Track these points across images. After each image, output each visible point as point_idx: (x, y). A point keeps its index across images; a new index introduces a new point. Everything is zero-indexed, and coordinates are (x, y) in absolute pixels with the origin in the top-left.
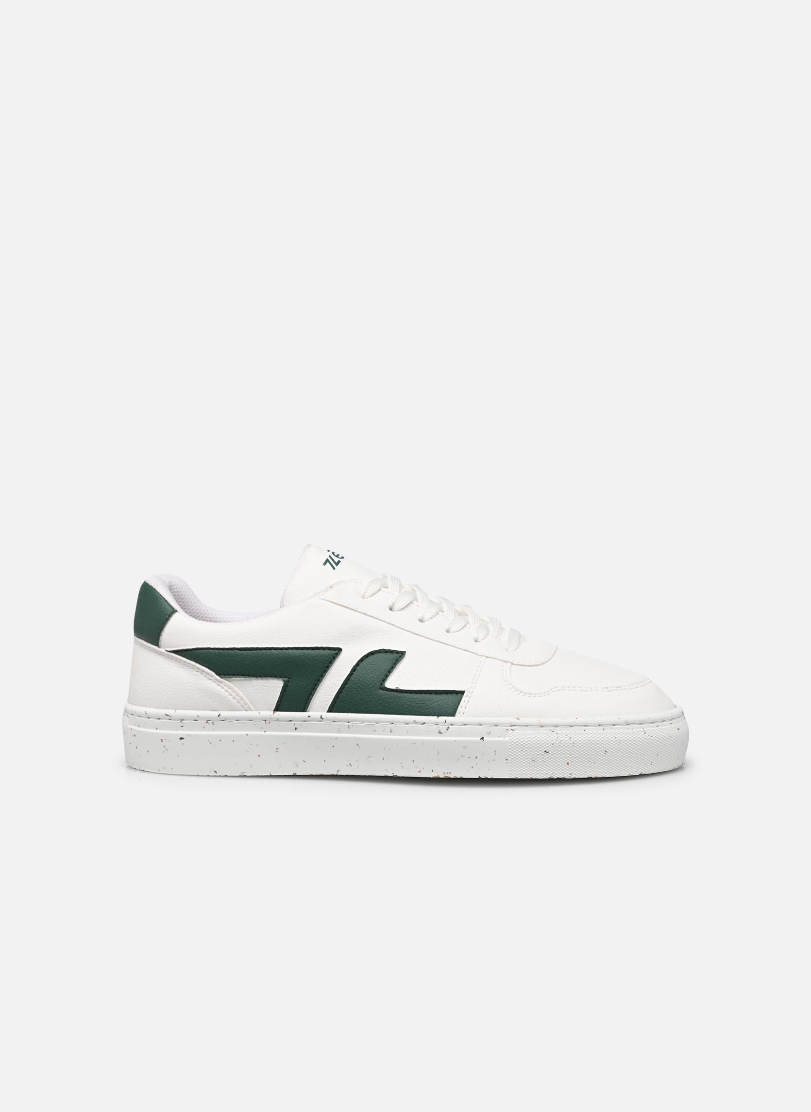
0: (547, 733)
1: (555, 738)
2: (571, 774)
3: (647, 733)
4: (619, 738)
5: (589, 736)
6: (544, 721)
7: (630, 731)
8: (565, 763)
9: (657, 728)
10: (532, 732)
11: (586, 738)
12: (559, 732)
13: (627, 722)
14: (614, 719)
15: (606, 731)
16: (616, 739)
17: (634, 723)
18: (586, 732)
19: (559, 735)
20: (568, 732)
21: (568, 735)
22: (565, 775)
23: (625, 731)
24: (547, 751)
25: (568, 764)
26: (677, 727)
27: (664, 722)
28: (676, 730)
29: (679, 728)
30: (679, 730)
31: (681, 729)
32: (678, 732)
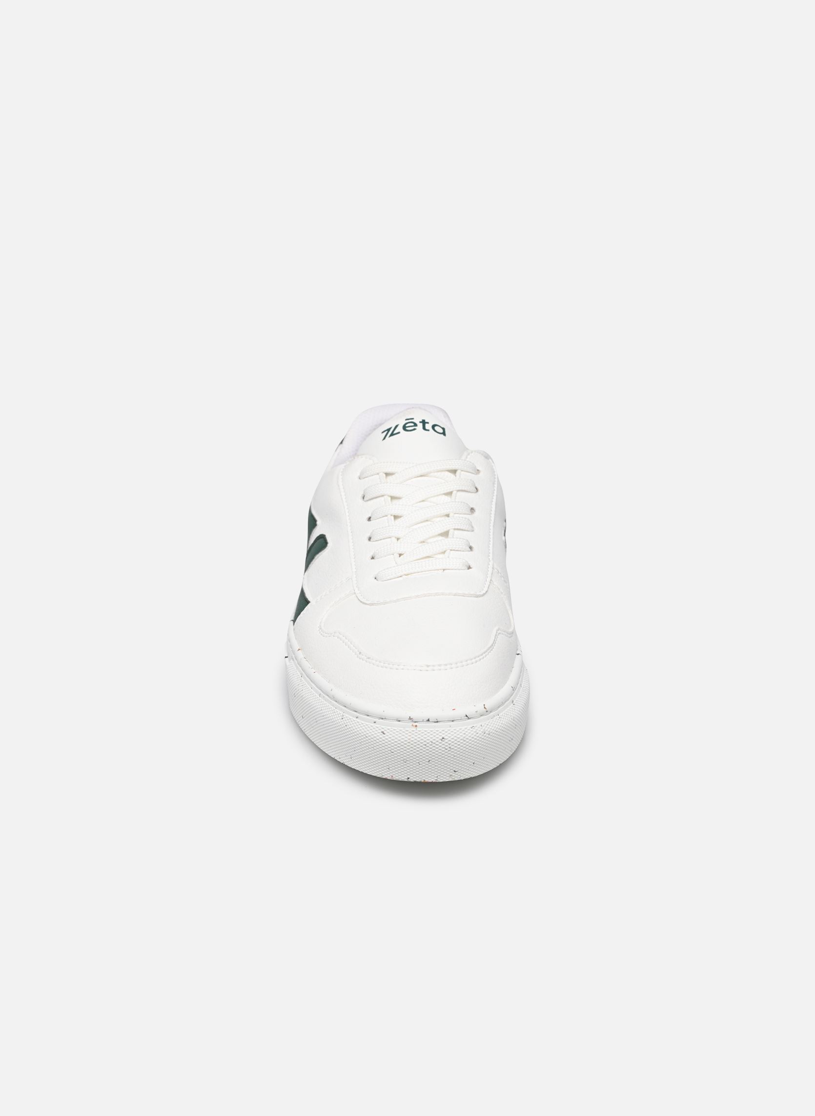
26: (383, 730)
27: (368, 717)
28: (379, 733)
29: (385, 732)
30: (384, 735)
31: (388, 734)
32: (381, 736)
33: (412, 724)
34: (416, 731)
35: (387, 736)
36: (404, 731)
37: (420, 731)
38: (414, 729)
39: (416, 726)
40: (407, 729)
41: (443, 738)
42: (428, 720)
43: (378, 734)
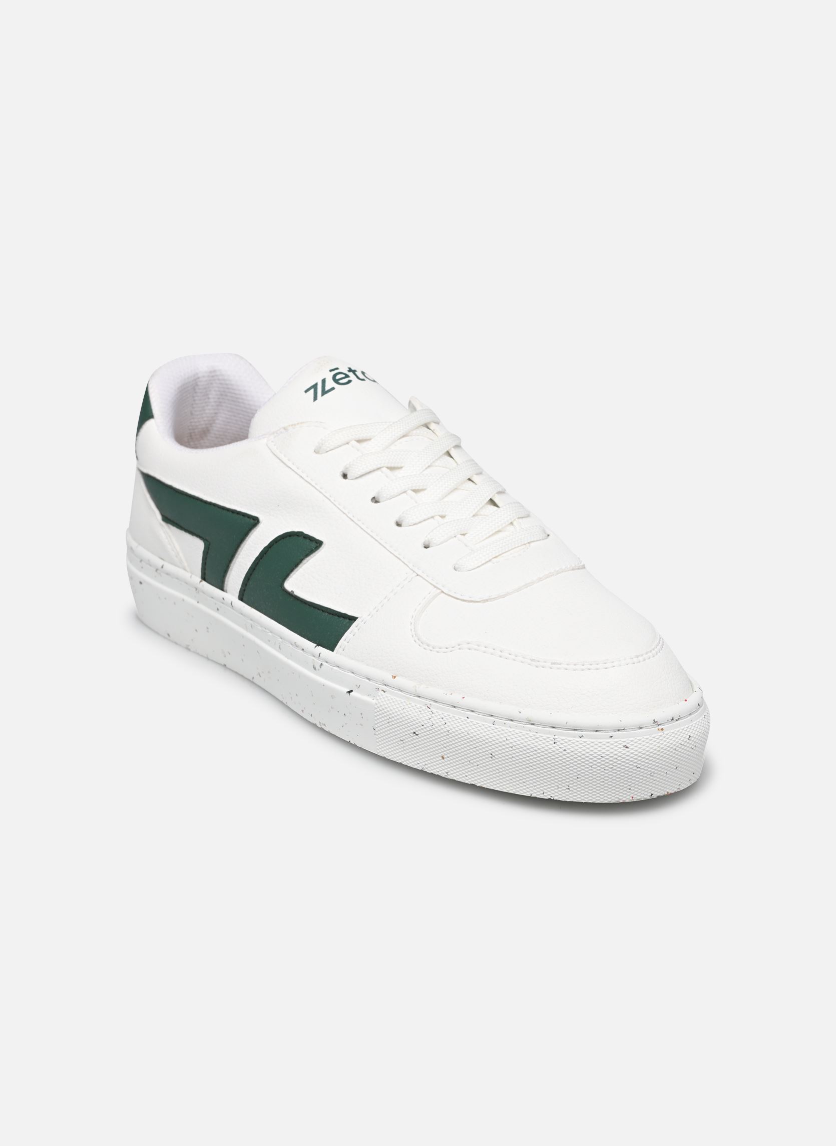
0: (421, 707)
1: (427, 718)
2: (447, 773)
3: (558, 743)
4: (511, 741)
5: (470, 728)
6: (422, 689)
7: (531, 734)
8: (440, 756)
9: (579, 739)
10: (403, 701)
11: (466, 729)
12: (434, 711)
13: (530, 721)
14: (513, 711)
15: (497, 727)
16: (507, 742)
17: (541, 724)
18: (469, 720)
19: (433, 715)
20: (446, 714)
21: (444, 719)
22: (440, 772)
23: (524, 733)
24: (417, 733)
25: (443, 758)
26: (624, 744)
27: (597, 733)
28: (620, 748)
29: (628, 746)
30: (628, 749)
31: (632, 747)
32: (624, 752)
33: (657, 728)
34: (664, 735)
35: (632, 749)
36: (650, 738)
37: (667, 734)
38: (661, 733)
39: (662, 729)
40: (654, 736)
41: (690, 737)
42: (673, 719)
43: (620, 750)
